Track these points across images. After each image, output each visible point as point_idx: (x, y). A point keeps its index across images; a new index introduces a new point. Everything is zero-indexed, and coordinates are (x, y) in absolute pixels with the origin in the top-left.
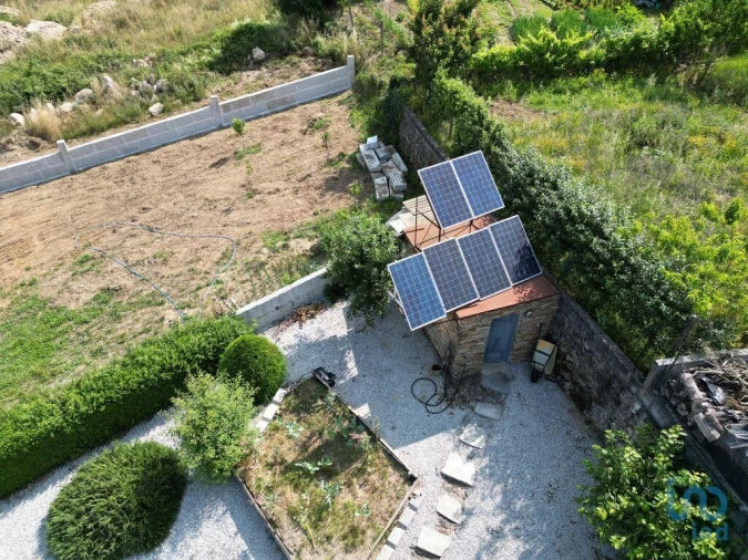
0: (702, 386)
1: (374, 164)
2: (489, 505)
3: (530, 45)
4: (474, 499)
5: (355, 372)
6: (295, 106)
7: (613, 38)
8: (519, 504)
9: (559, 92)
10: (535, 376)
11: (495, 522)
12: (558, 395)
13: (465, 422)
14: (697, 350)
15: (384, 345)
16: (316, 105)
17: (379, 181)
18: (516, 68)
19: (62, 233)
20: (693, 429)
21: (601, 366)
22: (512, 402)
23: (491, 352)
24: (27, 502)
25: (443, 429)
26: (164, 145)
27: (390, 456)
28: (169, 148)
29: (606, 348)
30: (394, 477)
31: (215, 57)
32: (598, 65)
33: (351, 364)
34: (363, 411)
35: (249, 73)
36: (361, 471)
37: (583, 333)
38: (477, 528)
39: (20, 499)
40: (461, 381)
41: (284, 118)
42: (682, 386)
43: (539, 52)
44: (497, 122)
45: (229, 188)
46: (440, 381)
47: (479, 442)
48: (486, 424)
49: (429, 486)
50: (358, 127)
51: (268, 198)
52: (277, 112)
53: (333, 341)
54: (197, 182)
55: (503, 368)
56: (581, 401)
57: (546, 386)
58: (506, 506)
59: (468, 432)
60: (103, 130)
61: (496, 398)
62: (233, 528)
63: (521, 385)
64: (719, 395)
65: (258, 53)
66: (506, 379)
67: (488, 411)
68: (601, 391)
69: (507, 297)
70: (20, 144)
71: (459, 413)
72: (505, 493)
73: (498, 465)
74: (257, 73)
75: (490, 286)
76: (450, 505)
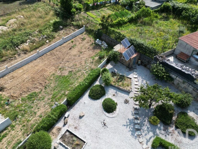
0: (159, 58)
1: (100, 44)
2: (140, 78)
3: (118, 20)
4: (138, 79)
5: (117, 71)
6: (77, 36)
7: (129, 17)
8: (143, 77)
9: (124, 27)
10: (139, 65)
11: (142, 80)
12: (142, 66)
13: (133, 72)
14: (157, 55)
15: (118, 67)
16: (80, 35)
17: (102, 46)
18: (117, 24)
19: (50, 66)
20: (159, 61)
21: (147, 60)
22: (138, 69)
23: (134, 63)
24: (84, 96)
25: (131, 73)
26: (55, 48)
27: (127, 77)
28: (57, 48)
29: (148, 58)
30: (129, 79)
31: (52, 29)
32: (128, 22)
33: (116, 70)
34: (121, 74)
35: (61, 31)
36: (125, 80)
37: (144, 57)
38: (140, 81)
39: (83, 96)
40: (131, 68)
41: (76, 39)
42: (157, 58)
43: (119, 21)
44: (123, 34)
45: (76, 52)
46: (128, 69)
47: (136, 73)
48: (136, 71)
49: (133, 79)
50: (92, 38)
51: (85, 52)
52: (74, 38)
53: (111, 68)
54: (69, 53)
55: (135, 65)
56: (145, 66)
57: (140, 66)
58: (142, 78)
59: (134, 73)
60: (39, 48)
61: (135, 69)
62: (113, 90)
63: (138, 67)
64: (161, 58)
65: (61, 27)
66: (136, 66)
67: (136, 70)
68: (148, 63)
69: (135, 55)
70: (22, 54)
71: (132, 71)
72: (141, 77)
73: (139, 75)
74: (62, 31)
75: (133, 55)
76: (136, 80)
